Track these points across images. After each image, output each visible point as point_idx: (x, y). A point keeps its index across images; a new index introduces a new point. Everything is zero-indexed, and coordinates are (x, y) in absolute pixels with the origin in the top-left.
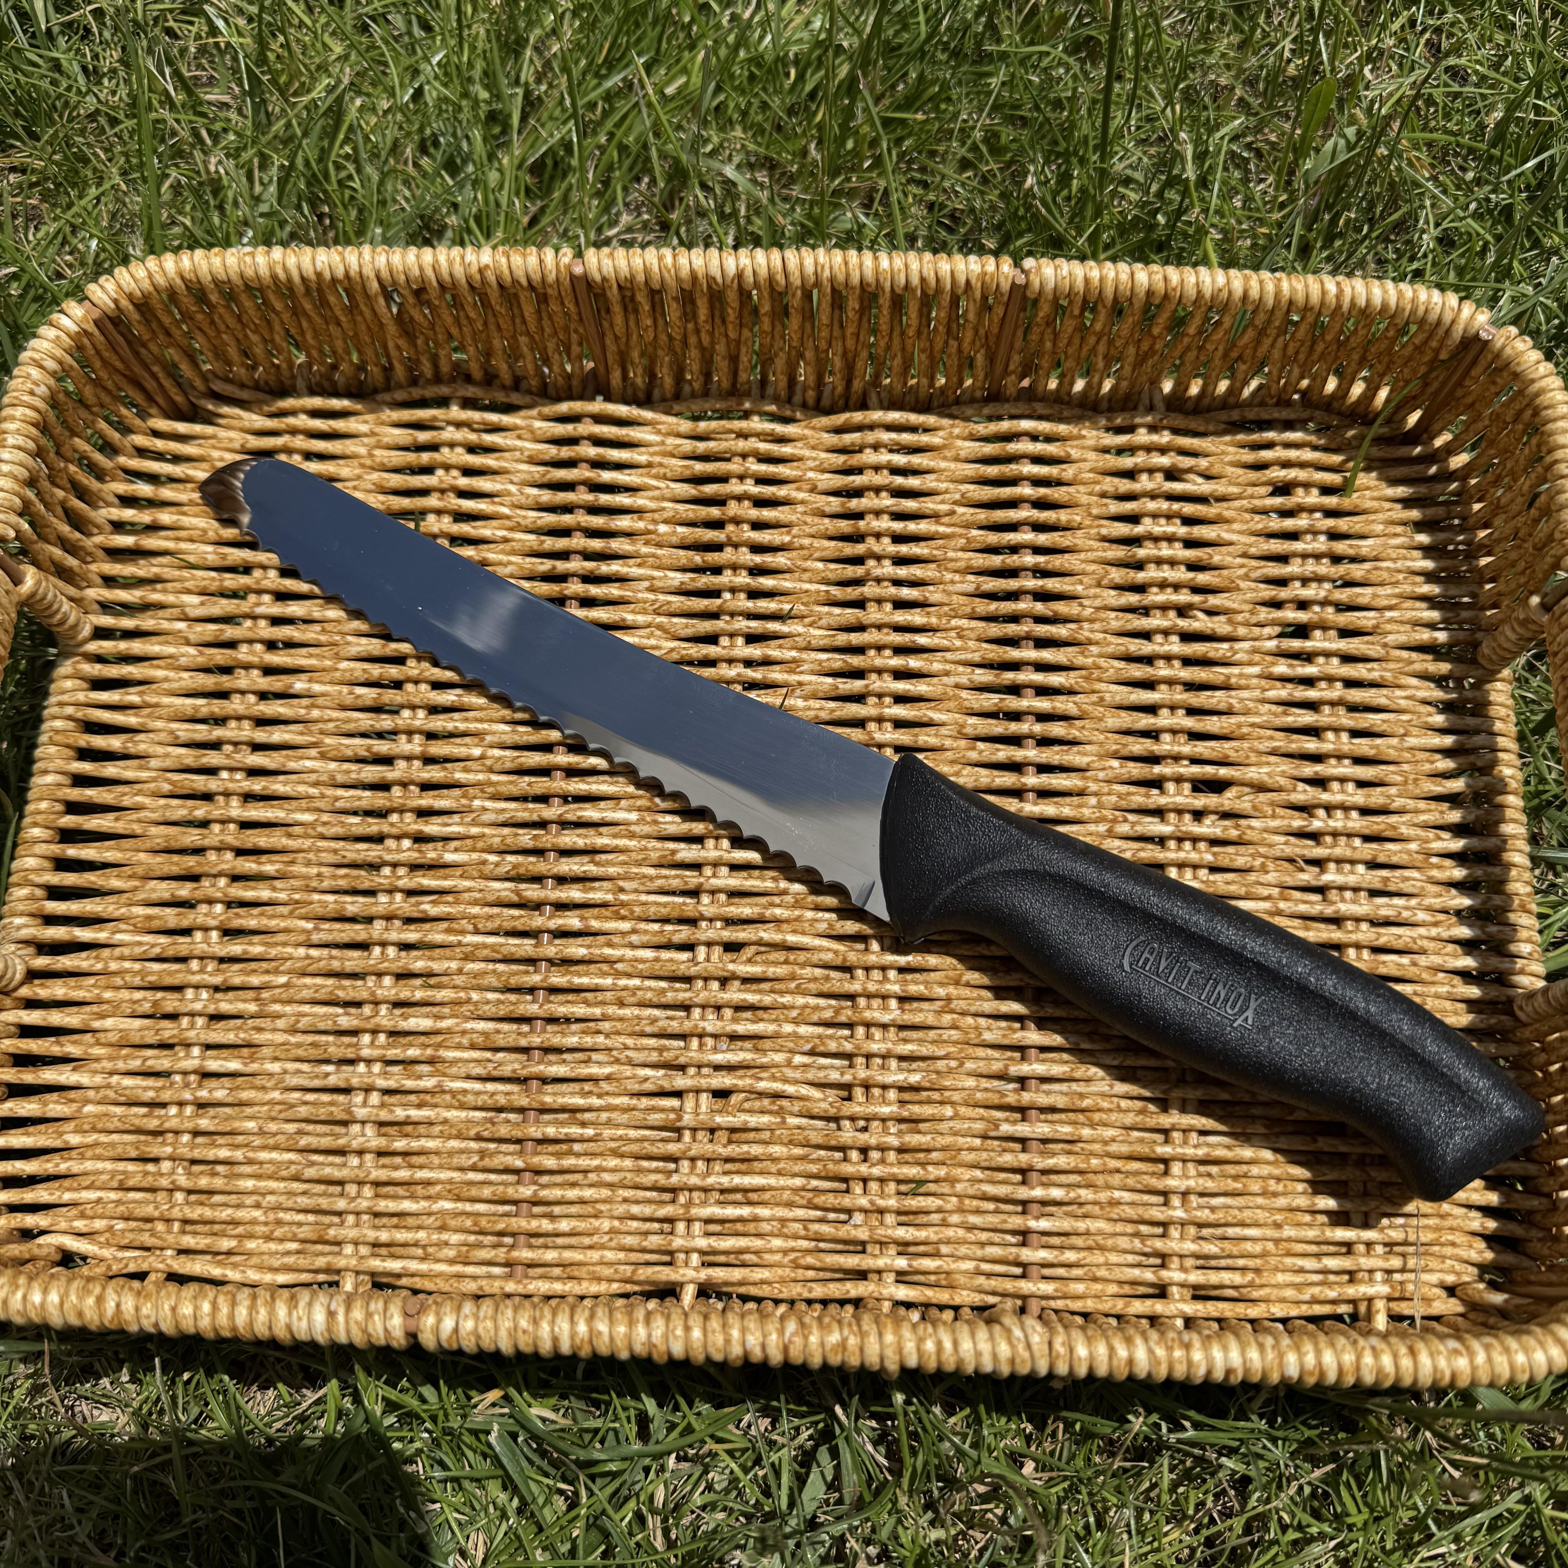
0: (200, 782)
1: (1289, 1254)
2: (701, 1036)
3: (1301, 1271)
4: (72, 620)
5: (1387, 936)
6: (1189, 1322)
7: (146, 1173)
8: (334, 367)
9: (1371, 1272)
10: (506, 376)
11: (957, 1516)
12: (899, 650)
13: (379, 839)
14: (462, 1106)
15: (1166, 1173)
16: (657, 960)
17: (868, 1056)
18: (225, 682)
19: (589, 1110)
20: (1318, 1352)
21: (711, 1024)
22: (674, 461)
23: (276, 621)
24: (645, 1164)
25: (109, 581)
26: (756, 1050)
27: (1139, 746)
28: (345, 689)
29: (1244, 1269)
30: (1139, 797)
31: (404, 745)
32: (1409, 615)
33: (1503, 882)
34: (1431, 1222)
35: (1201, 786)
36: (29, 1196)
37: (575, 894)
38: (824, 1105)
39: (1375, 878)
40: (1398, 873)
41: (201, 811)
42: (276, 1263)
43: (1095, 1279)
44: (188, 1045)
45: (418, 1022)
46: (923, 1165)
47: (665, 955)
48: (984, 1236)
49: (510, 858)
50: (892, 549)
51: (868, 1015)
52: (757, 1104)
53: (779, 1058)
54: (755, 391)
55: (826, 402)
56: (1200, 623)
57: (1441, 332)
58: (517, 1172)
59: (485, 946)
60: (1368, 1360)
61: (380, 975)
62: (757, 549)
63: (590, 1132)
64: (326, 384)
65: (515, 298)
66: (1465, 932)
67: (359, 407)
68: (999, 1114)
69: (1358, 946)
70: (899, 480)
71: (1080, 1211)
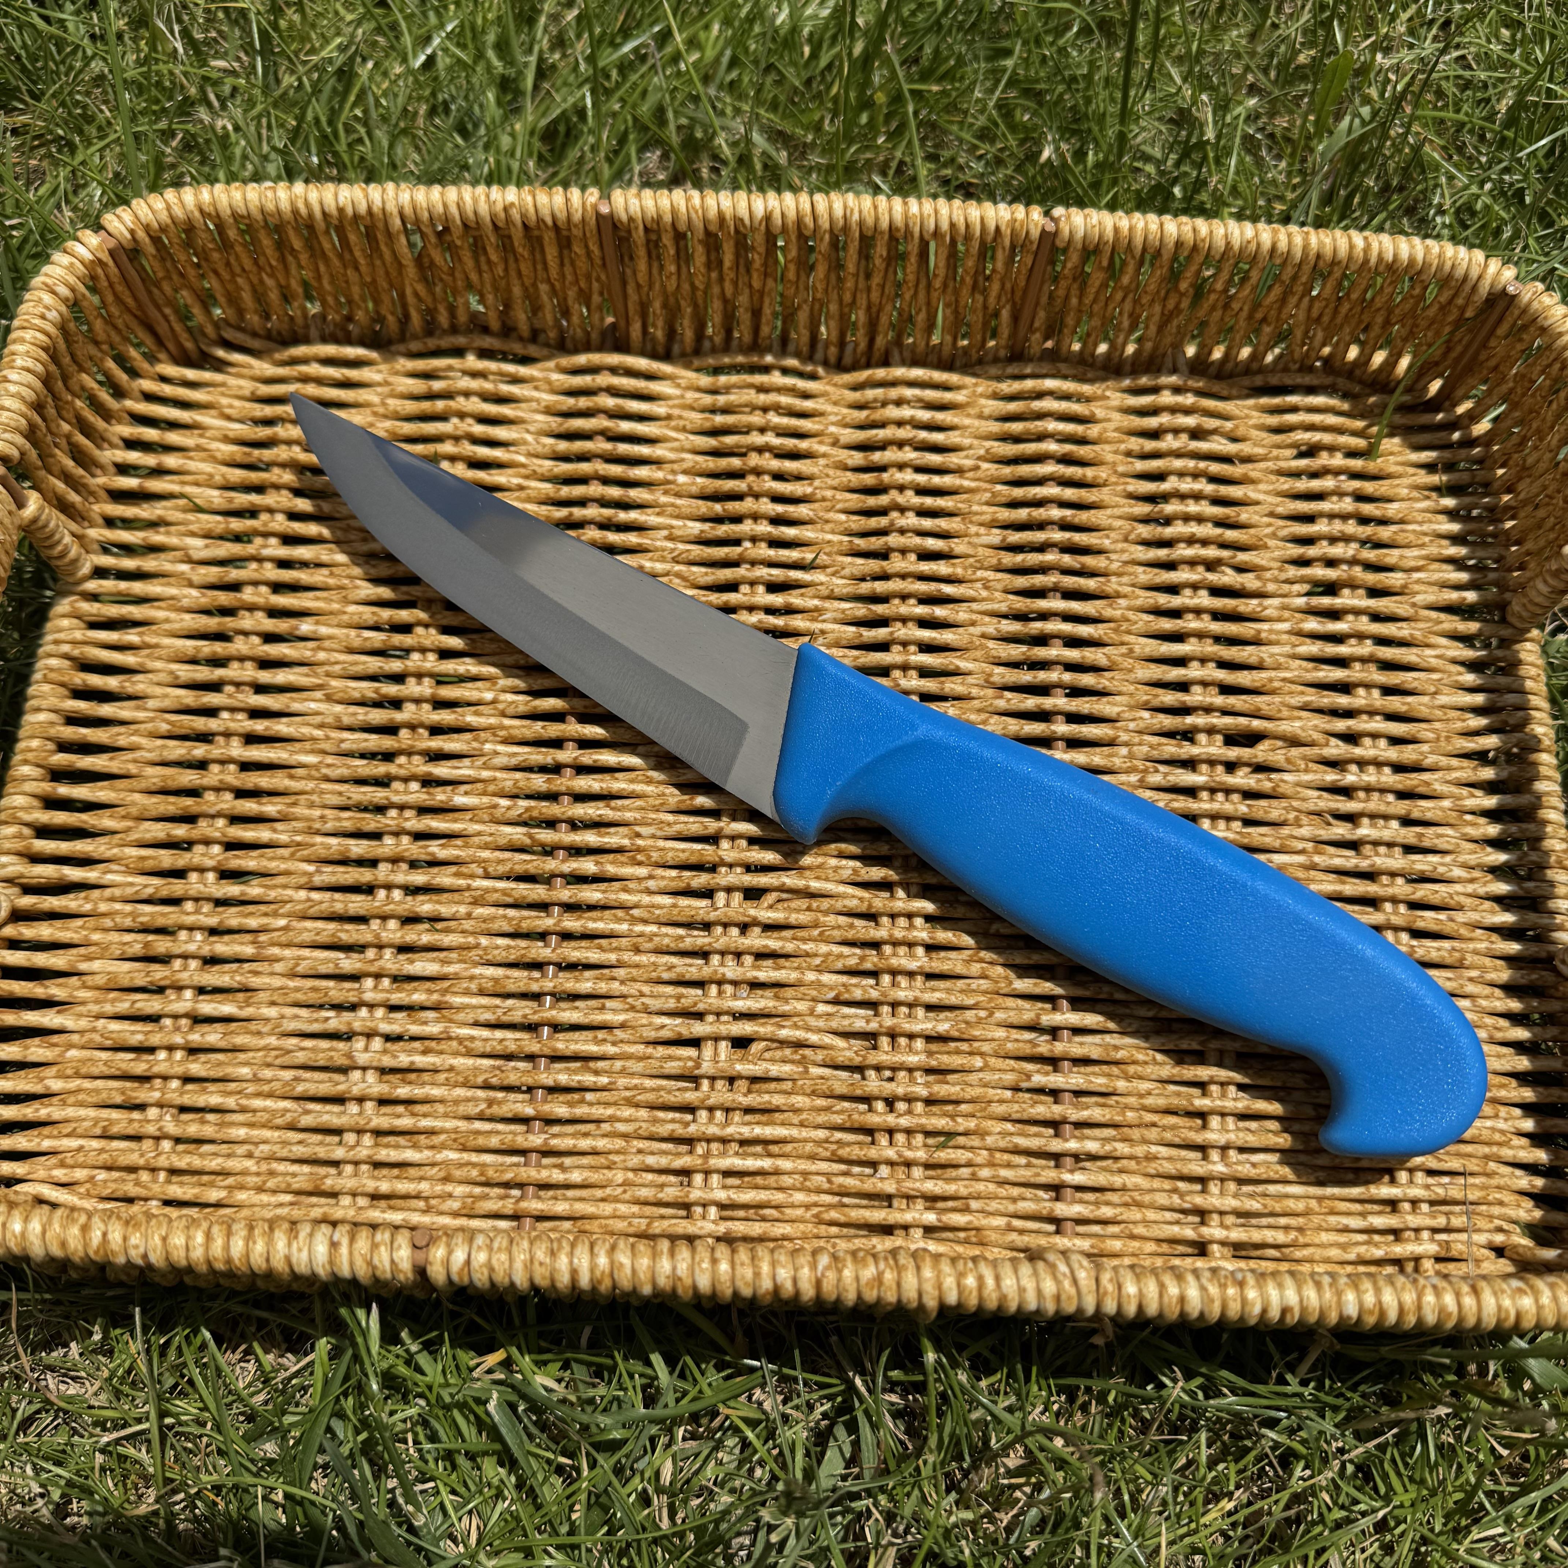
0: (201, 723)
1: (1333, 1212)
2: (720, 983)
3: (1346, 1230)
4: (72, 555)
5: (1423, 892)
7: (132, 1121)
9: (1417, 1230)
10: (524, 327)
12: (924, 599)
13: (384, 781)
14: (470, 1054)
15: (1205, 1126)
16: (674, 906)
17: (895, 1005)
19: (603, 1058)
20: (1378, 1291)
21: (731, 970)
22: (693, 414)
23: (284, 564)
24: (661, 1114)
25: (110, 522)
26: (777, 997)
27: (1169, 698)
28: (353, 633)
29: (1286, 1228)
30: (1171, 748)
31: (412, 688)
32: (1436, 576)
33: (1540, 839)
34: (1477, 1181)
35: (1232, 739)
37: (590, 838)
38: (849, 1055)
39: (1409, 835)
40: (1431, 831)
41: (200, 751)
42: (268, 1215)
43: (1133, 1237)
45: (423, 968)
46: (953, 1117)
47: (684, 902)
48: (1016, 1191)
49: (523, 803)
50: (917, 500)
51: (894, 962)
52: (778, 1054)
53: (802, 1006)
54: (776, 345)
56: (1227, 577)
57: (1467, 288)
58: (526, 1120)
59: (495, 891)
61: (384, 918)
62: (778, 499)
64: (340, 334)
65: (540, 239)
66: (1502, 888)
67: (374, 355)
68: (1030, 1067)
69: (1395, 901)
70: (923, 435)
71: (1116, 1166)
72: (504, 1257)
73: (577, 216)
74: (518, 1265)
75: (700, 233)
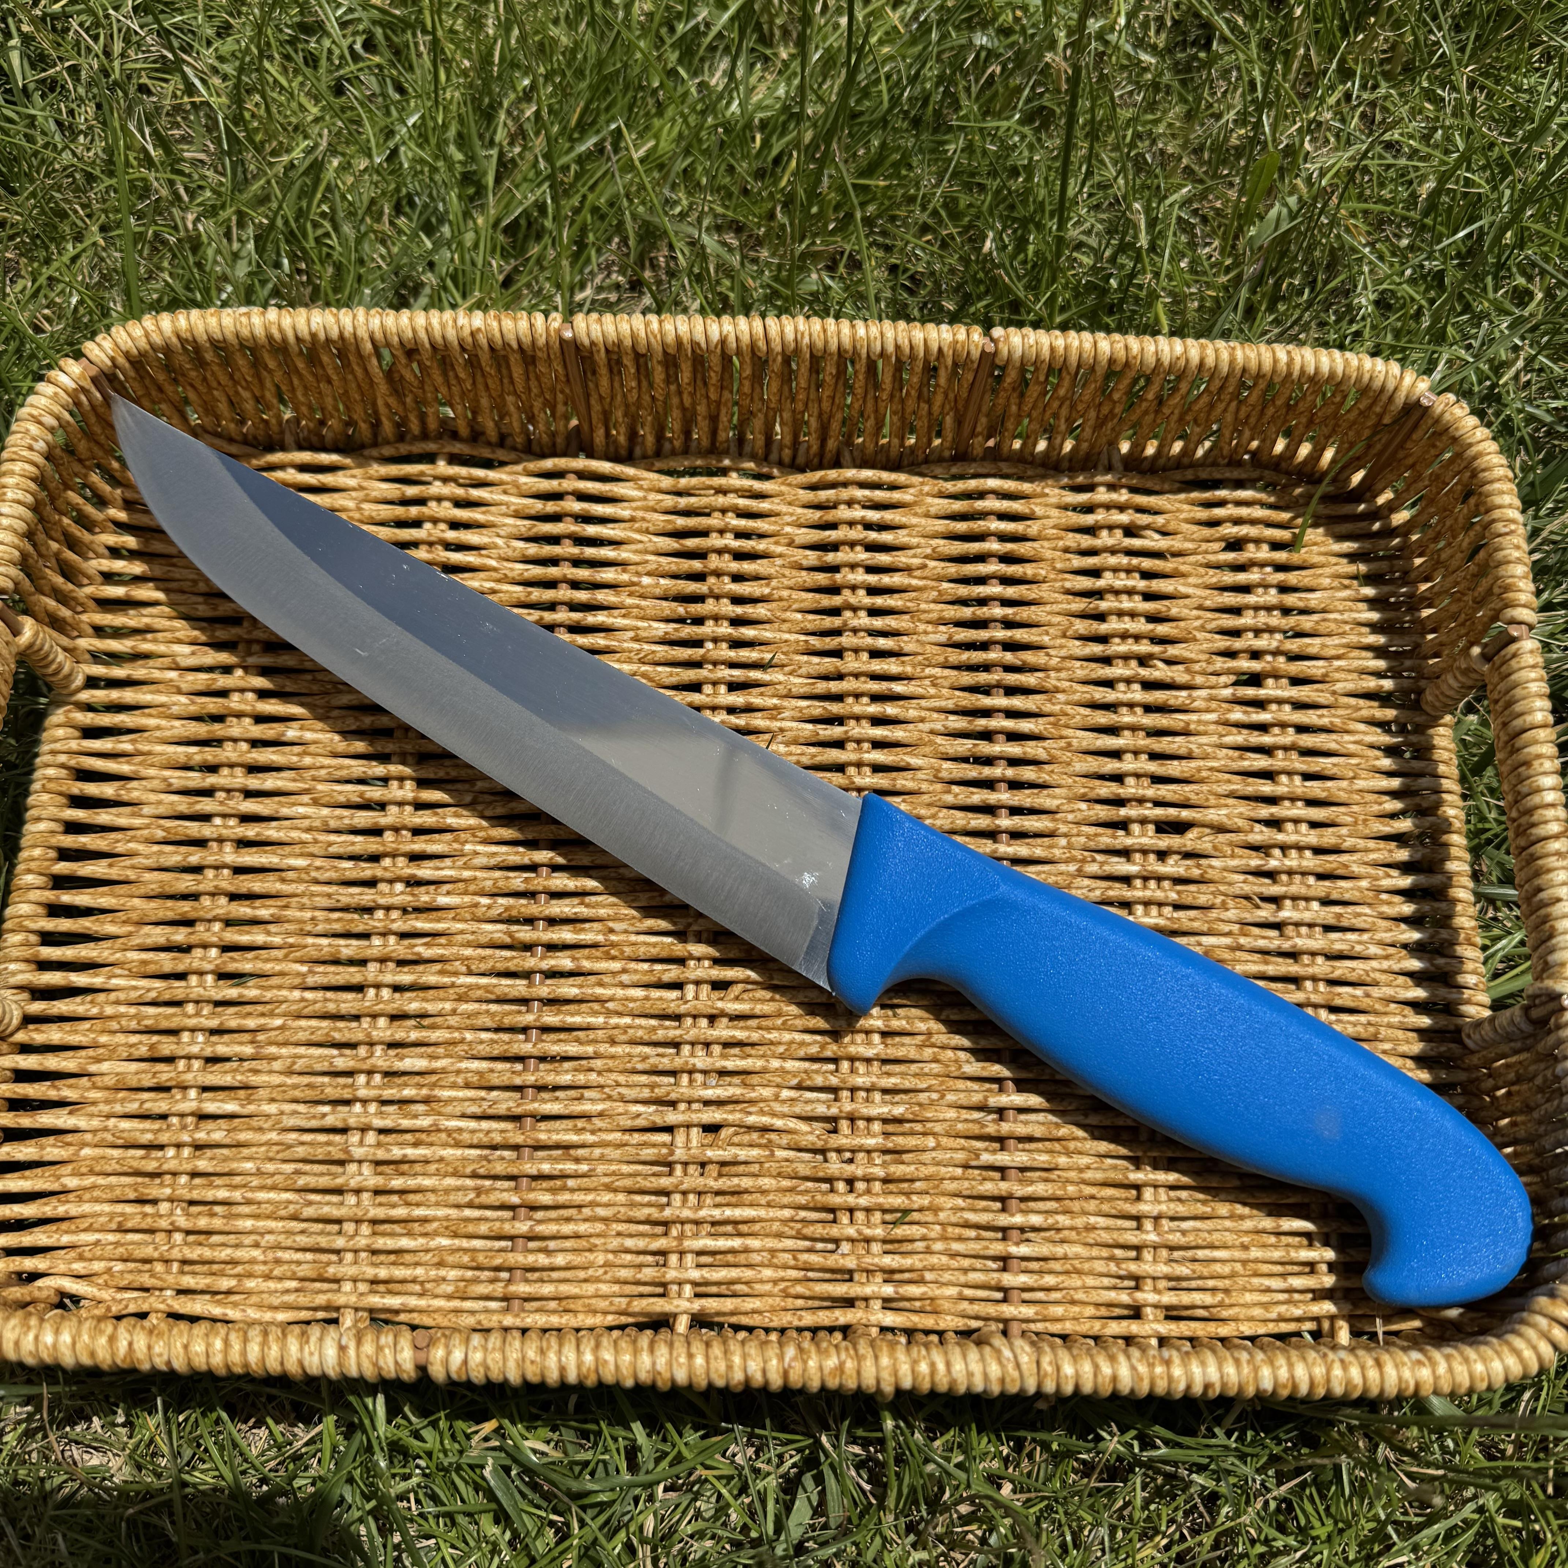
0: (194, 829)
1: (1256, 1274)
2: (690, 1072)
3: (1268, 1290)
4: (66, 670)
5: (1341, 969)
6: (1163, 1341)
7: (145, 1215)
8: (322, 423)
10: (492, 433)
11: (940, 1539)
12: (876, 698)
13: (371, 883)
14: (458, 1145)
15: (1139, 1198)
16: (647, 998)
17: (853, 1090)
18: (218, 729)
19: (583, 1146)
20: (1291, 1366)
21: (701, 1060)
22: (656, 516)
24: (638, 1198)
25: (99, 631)
26: (744, 1084)
27: (1106, 790)
28: (336, 737)
29: (1214, 1290)
30: (1106, 838)
31: (395, 791)
32: (1356, 664)
33: (1450, 917)
35: (1163, 827)
36: (26, 1239)
37: (566, 935)
38: (812, 1138)
39: (1328, 915)
40: (1350, 909)
41: (195, 857)
42: (276, 1301)
43: (1073, 1302)
44: (184, 1088)
45: (412, 1062)
46: (907, 1194)
47: (656, 993)
48: (966, 1263)
49: (501, 901)
50: (868, 601)
51: (852, 1050)
52: (746, 1138)
53: (767, 1092)
54: (733, 449)
55: (801, 460)
56: (1161, 672)
57: (1384, 398)
58: (512, 1208)
59: (478, 987)
60: (1337, 1372)
61: (374, 1016)
62: (738, 600)
63: (584, 1168)
64: (314, 440)
65: (506, 358)
66: (1415, 964)
67: (348, 461)
68: (979, 1144)
69: (1315, 979)
70: (873, 535)
71: (1058, 1237)
72: (498, 1356)
73: (542, 341)
74: (511, 1364)
75: (659, 356)
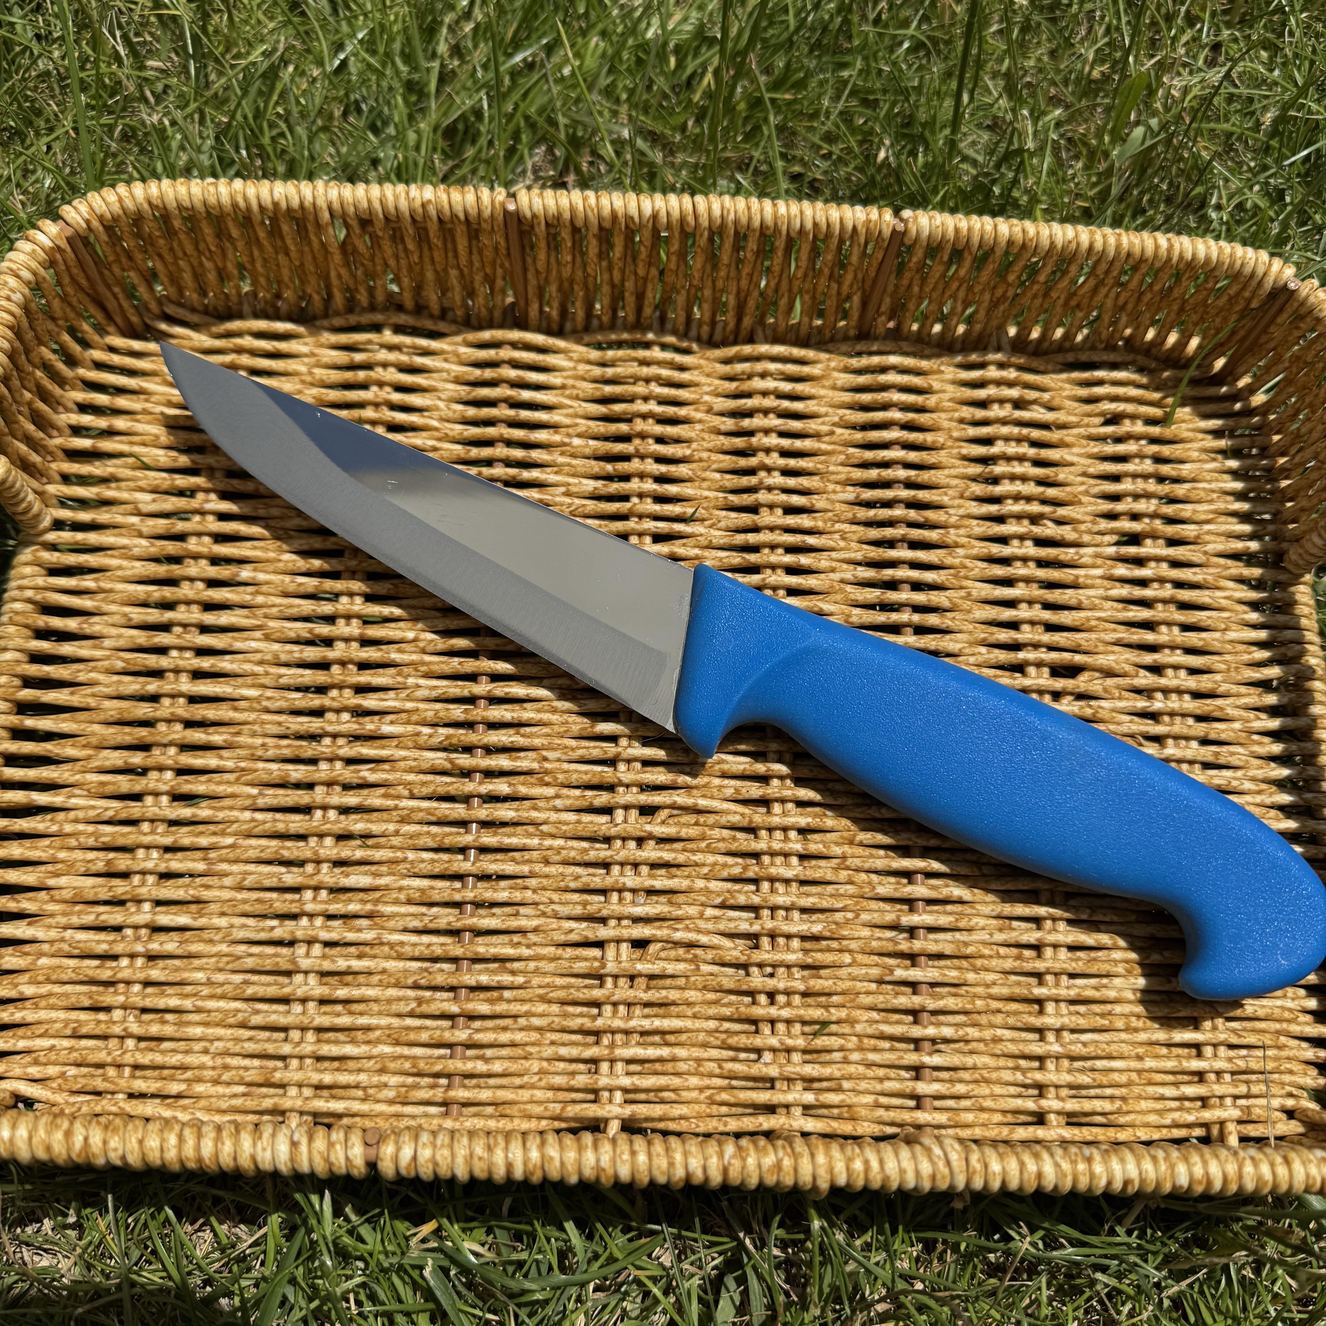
0: (153, 661)
1: (1151, 1083)
2: (620, 891)
3: (1163, 1098)
4: (35, 510)
7: (99, 1022)
8: (278, 295)
9: (1221, 1098)
10: (435, 307)
12: (791, 549)
13: (318, 713)
14: (400, 957)
15: (1041, 1012)
16: (578, 822)
17: (773, 909)
18: (176, 570)
19: (519, 959)
22: (585, 384)
23: (223, 517)
24: (570, 1009)
25: (66, 479)
26: (670, 903)
27: (1004, 636)
28: (287, 579)
29: (1112, 1098)
30: (1006, 680)
31: (342, 628)
32: (1223, 528)
33: (1315, 755)
34: (1272, 1053)
35: (1058, 670)
37: (503, 762)
38: (736, 953)
39: (1207, 753)
40: (1225, 749)
41: (153, 686)
42: (224, 1105)
43: (982, 1109)
44: (139, 901)
45: (357, 880)
46: (826, 1007)
47: (587, 818)
48: (881, 1072)
49: (443, 731)
50: (782, 462)
51: (773, 871)
52: (673, 953)
53: (692, 911)
54: (656, 325)
56: (1049, 530)
57: (1254, 283)
58: (452, 1017)
59: (420, 810)
61: (321, 836)
62: (660, 460)
64: (270, 311)
65: (451, 232)
66: (1286, 798)
67: (301, 329)
68: (891, 961)
70: (786, 404)
71: (967, 1048)
72: (446, 1152)
73: (487, 213)
74: (460, 1161)
75: (595, 229)
